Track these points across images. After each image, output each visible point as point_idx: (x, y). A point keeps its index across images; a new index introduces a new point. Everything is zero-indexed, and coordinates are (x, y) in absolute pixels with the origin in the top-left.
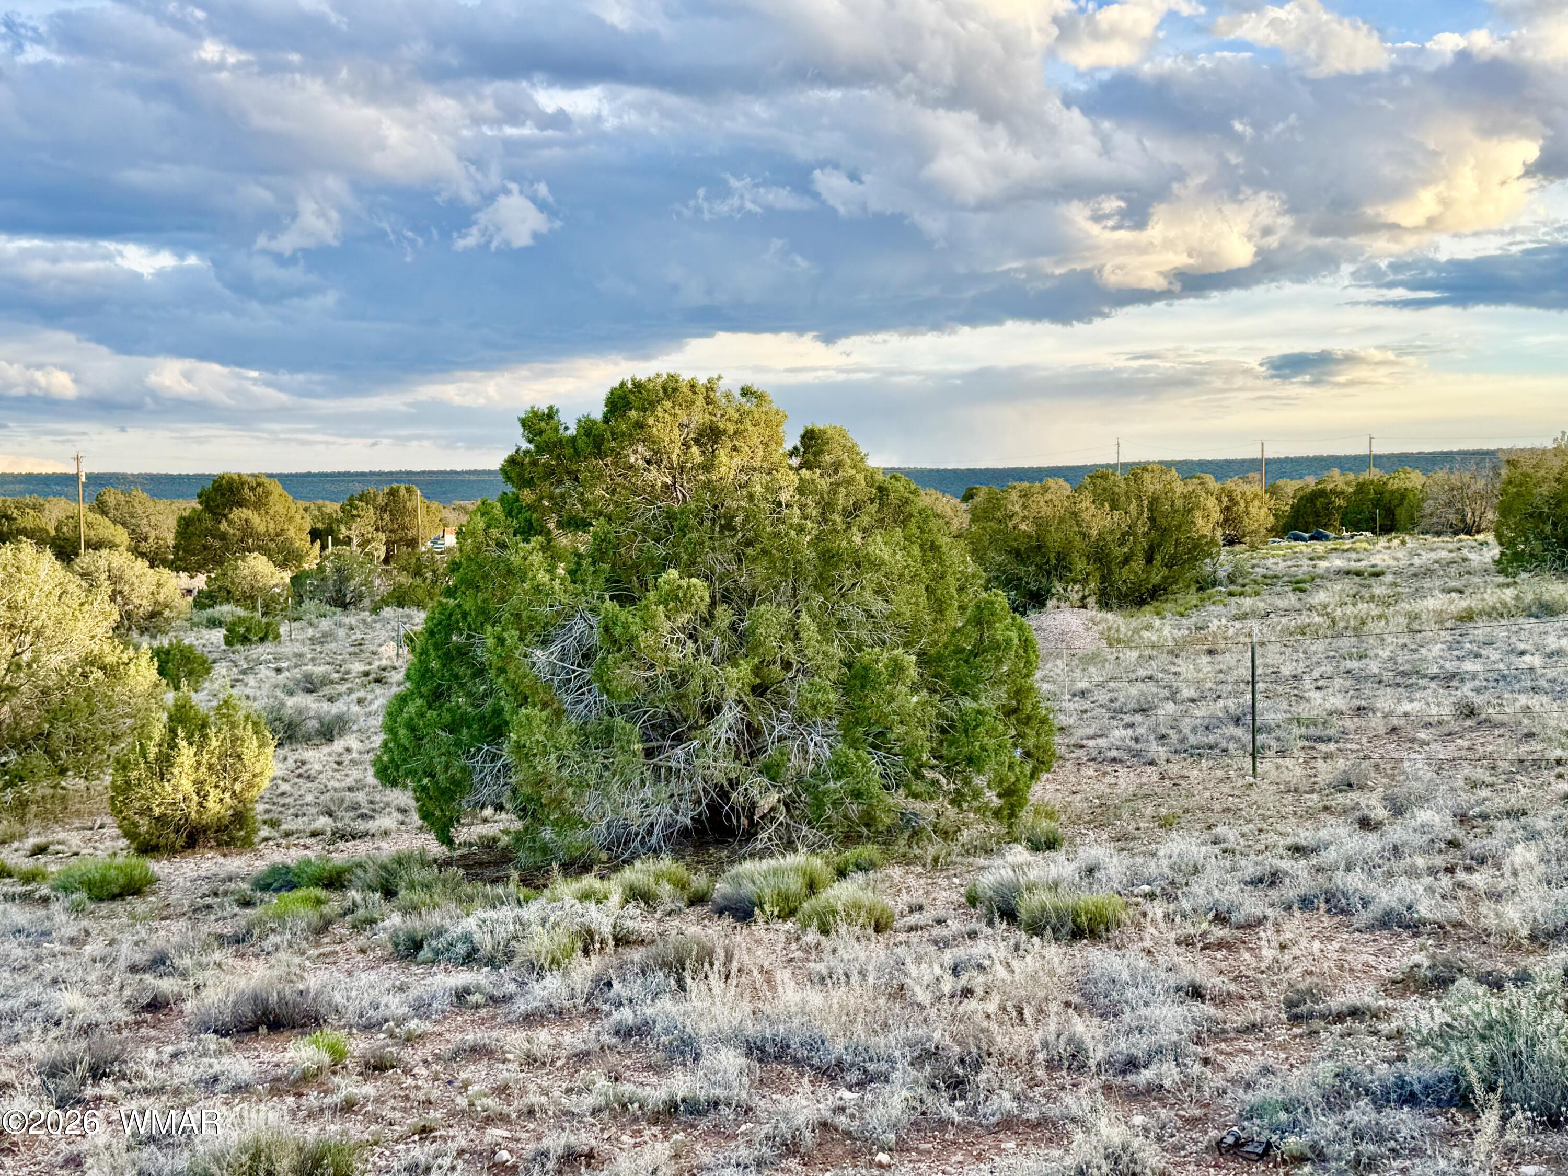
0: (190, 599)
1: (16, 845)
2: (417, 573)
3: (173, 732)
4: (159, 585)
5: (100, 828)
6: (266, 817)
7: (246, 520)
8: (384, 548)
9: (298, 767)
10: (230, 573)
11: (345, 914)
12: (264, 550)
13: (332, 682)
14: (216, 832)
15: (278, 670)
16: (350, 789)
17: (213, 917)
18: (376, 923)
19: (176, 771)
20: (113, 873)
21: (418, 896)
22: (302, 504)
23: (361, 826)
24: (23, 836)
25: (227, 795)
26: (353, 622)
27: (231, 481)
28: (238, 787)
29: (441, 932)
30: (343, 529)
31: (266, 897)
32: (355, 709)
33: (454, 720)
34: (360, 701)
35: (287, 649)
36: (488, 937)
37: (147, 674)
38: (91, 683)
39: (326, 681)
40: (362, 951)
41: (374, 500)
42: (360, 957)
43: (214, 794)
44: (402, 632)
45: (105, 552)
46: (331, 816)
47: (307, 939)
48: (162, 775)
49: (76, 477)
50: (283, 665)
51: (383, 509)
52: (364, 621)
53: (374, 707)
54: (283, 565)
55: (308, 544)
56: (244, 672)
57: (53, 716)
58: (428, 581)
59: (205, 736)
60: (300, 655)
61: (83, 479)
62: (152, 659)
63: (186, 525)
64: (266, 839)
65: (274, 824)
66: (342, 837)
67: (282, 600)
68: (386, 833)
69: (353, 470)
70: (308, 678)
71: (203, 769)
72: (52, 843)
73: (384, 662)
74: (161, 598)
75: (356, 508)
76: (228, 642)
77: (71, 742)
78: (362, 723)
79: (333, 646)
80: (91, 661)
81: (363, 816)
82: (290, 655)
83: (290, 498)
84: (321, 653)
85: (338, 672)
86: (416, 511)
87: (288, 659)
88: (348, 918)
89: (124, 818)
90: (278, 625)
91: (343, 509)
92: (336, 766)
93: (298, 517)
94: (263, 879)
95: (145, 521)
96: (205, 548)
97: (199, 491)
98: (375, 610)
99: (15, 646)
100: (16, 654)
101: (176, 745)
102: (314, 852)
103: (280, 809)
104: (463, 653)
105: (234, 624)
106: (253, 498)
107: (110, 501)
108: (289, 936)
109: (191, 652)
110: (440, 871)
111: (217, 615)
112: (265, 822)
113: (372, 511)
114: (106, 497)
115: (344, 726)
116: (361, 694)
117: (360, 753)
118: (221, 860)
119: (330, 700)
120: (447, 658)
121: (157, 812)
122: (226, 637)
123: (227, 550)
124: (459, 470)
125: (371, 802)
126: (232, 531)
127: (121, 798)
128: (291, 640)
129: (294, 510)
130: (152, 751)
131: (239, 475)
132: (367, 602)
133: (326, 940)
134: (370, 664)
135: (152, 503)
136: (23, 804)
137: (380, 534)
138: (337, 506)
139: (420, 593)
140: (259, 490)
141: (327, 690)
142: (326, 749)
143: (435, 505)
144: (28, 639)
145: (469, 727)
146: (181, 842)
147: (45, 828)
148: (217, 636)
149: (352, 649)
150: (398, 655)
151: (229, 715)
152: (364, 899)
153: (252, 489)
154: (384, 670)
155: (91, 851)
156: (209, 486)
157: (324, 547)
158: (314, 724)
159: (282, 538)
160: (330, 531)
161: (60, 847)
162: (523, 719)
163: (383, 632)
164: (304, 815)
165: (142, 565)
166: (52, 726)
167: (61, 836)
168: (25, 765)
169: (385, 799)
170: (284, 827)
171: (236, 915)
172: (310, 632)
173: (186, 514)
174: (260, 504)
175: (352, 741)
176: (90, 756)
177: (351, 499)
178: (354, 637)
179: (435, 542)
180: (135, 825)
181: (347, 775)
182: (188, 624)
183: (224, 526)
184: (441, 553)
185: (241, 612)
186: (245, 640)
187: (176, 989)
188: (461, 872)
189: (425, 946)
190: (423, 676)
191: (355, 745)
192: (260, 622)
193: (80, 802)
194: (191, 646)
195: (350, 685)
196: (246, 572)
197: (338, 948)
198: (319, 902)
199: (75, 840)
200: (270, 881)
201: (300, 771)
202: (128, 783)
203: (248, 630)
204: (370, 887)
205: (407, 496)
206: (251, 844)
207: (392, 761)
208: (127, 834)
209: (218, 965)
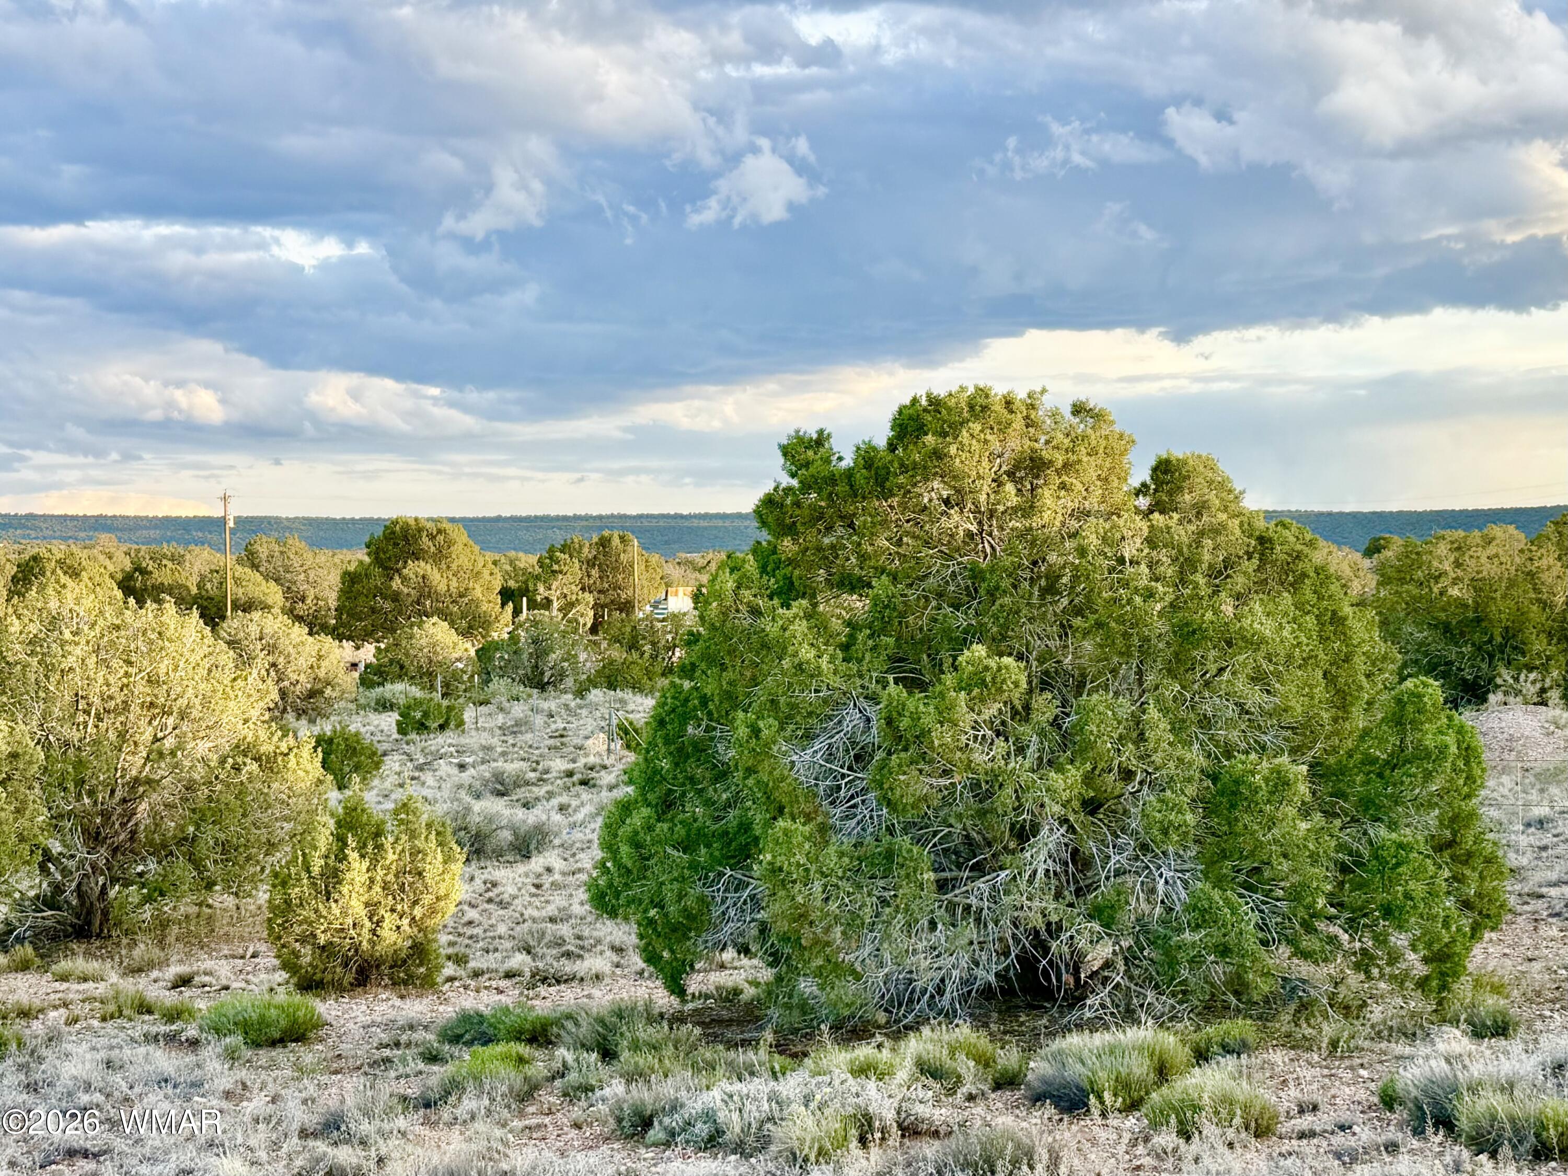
0: (356, 675)
1: (155, 974)
2: (633, 646)
3: (342, 840)
4: (320, 657)
5: (254, 956)
6: (450, 951)
7: (424, 577)
8: (591, 613)
9: (488, 890)
10: (404, 643)
11: (553, 1078)
12: (445, 615)
13: (527, 783)
14: (391, 967)
15: (462, 767)
16: (552, 920)
17: (393, 1074)
18: (593, 1090)
19: (345, 889)
20: (273, 1013)
21: (644, 1060)
22: (490, 556)
23: (568, 967)
24: (163, 964)
25: (406, 921)
26: (553, 708)
27: (406, 528)
28: (418, 912)
29: (675, 1107)
30: (541, 588)
31: (455, 1050)
32: (557, 817)
33: (688, 835)
34: (562, 808)
35: (473, 739)
36: (735, 1117)
37: (309, 767)
38: (244, 777)
39: (520, 782)
40: (577, 1126)
41: (579, 552)
42: (574, 1133)
43: (390, 920)
44: (615, 722)
45: (256, 615)
46: (529, 952)
47: (508, 1106)
48: (328, 893)
50: (467, 760)
51: (591, 563)
52: (566, 706)
53: (580, 816)
54: (466, 633)
55: (498, 608)
56: (420, 768)
57: (199, 817)
58: (647, 655)
59: (379, 847)
60: (488, 749)
61: (231, 524)
62: (315, 748)
63: (351, 580)
64: (451, 979)
65: (460, 960)
66: (544, 980)
67: (465, 677)
68: (598, 977)
69: (553, 513)
70: (498, 777)
71: (377, 888)
72: (198, 973)
73: (592, 760)
74: (322, 674)
75: (558, 562)
76: (402, 730)
77: (220, 850)
78: (564, 836)
79: (529, 736)
80: (243, 749)
81: (568, 955)
82: (476, 747)
83: (477, 548)
84: (514, 745)
85: (534, 770)
86: (632, 566)
87: (473, 753)
88: (558, 1083)
89: (283, 946)
90: (462, 710)
91: (540, 562)
92: (533, 890)
93: (486, 573)
94: (451, 1029)
95: (302, 577)
96: (373, 610)
97: (367, 539)
98: (580, 692)
99: (155, 729)
100: (156, 740)
101: (345, 857)
102: (510, 997)
103: (467, 941)
104: (700, 749)
105: (409, 707)
106: (433, 549)
107: (262, 551)
108: (487, 1102)
109: (358, 742)
110: (671, 1029)
111: (388, 695)
112: (449, 958)
113: (577, 565)
114: (257, 547)
115: (544, 839)
116: (564, 799)
117: (564, 874)
118: (398, 1002)
119: (526, 805)
120: (681, 756)
121: (322, 939)
122: (399, 724)
123: (400, 613)
124: (685, 513)
125: (579, 938)
126: (406, 590)
127: (279, 921)
128: (477, 729)
129: (481, 564)
130: (317, 864)
131: (416, 519)
132: (569, 682)
133: (531, 1109)
134: (574, 761)
135: (310, 555)
136: (163, 923)
137: (587, 594)
138: (533, 559)
139: (636, 672)
140: (440, 538)
141: (521, 793)
142: (521, 868)
143: (655, 558)
144: (171, 721)
145: (708, 846)
146: (350, 978)
147: (189, 955)
148: (389, 721)
149: (551, 742)
150: (609, 750)
151: (408, 822)
152: (577, 1060)
153: (432, 537)
154: (591, 769)
155: (243, 985)
156: (379, 532)
157: (517, 612)
158: (506, 836)
159: (466, 600)
160: (524, 591)
161: (207, 979)
162: (780, 834)
163: (590, 720)
164: (496, 950)
165: (299, 632)
166: (198, 829)
167: (208, 964)
168: (165, 877)
169: (595, 934)
170: (472, 964)
171: (421, 1073)
172: (500, 719)
173: (352, 568)
174: (440, 556)
175: (551, 858)
176: (243, 868)
177: (551, 550)
178: (553, 727)
179: (655, 606)
180: (297, 955)
181: (547, 902)
182: (353, 706)
183: (396, 583)
184: (663, 620)
185: (416, 692)
186: (422, 727)
187: (355, 1161)
188: (697, 1031)
189: (656, 1123)
190: (650, 780)
191: (558, 864)
192: (439, 705)
193: (229, 924)
194: (357, 734)
195: (549, 788)
196: (423, 642)
197: (547, 1120)
198: (521, 1060)
199: (224, 970)
200: (459, 1031)
201: (490, 894)
202: (288, 902)
203: (426, 714)
204: (583, 1045)
205: (621, 546)
206: (433, 984)
207: (610, 885)
208: (285, 966)
209: (403, 1134)
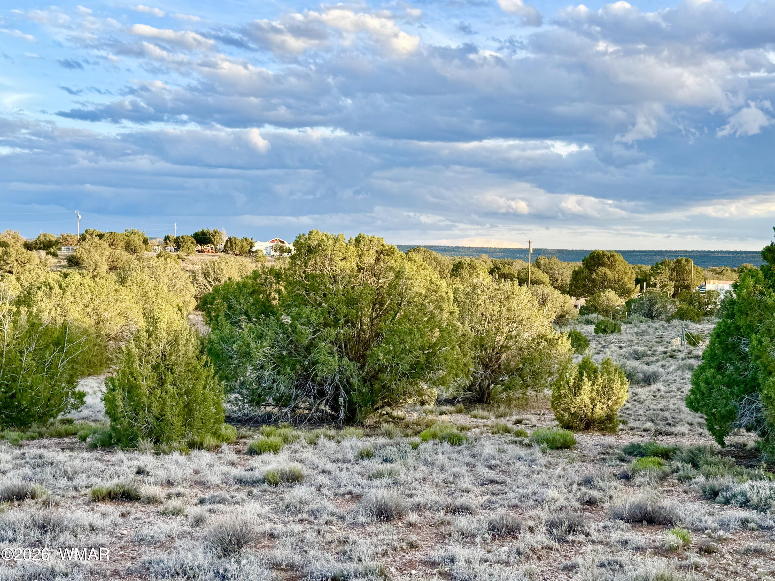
0: (578, 310)
1: (508, 418)
2: (690, 303)
3: (581, 374)
4: (565, 303)
5: (543, 414)
6: (620, 419)
7: (605, 273)
8: (673, 290)
9: (634, 396)
10: (597, 298)
11: (673, 473)
12: (614, 289)
13: (648, 355)
14: (598, 423)
15: (621, 347)
16: (662, 410)
17: (607, 464)
18: (691, 479)
19: (582, 392)
20: (558, 437)
21: (713, 469)
22: (631, 266)
23: (670, 429)
24: (511, 415)
25: (605, 406)
26: (657, 326)
27: (598, 254)
28: (610, 403)
29: (728, 489)
30: (652, 279)
31: (629, 457)
32: (661, 370)
33: (729, 381)
34: (663, 366)
35: (624, 337)
36: (755, 496)
37: (566, 345)
38: (541, 347)
39: (644, 355)
40: (686, 492)
41: (668, 265)
42: (684, 495)
43: (599, 405)
44: (684, 333)
45: (541, 286)
46: (653, 422)
47: (656, 482)
48: (575, 393)
49: (528, 250)
50: (623, 345)
51: (673, 270)
52: (663, 326)
53: (671, 369)
54: (621, 296)
55: (634, 286)
56: (604, 347)
57: (524, 360)
58: (696, 307)
59: (596, 377)
60: (631, 341)
61: (531, 251)
62: (568, 338)
63: (576, 274)
64: (622, 430)
65: (625, 423)
66: (660, 434)
67: (621, 313)
68: (683, 434)
69: (656, 249)
70: (636, 352)
71: (595, 393)
72: (524, 419)
73: (674, 348)
74: (565, 309)
75: (660, 269)
76: (596, 332)
77: (531, 374)
78: (664, 378)
79: (647, 337)
80: (541, 337)
81: (669, 424)
82: (626, 340)
83: (626, 263)
84: (641, 340)
85: (650, 350)
86: (691, 271)
87: (625, 342)
88: (675, 474)
89: (557, 412)
90: (620, 325)
91: (652, 269)
92: (653, 398)
93: (630, 272)
94: (628, 449)
95: (557, 272)
96: (584, 286)
97: (583, 258)
98: (668, 321)
99: (509, 327)
100: (510, 331)
101: (582, 380)
102: (646, 439)
103: (627, 416)
104: (734, 347)
105: (599, 323)
106: (608, 263)
107: (542, 262)
108: (648, 479)
109: (580, 336)
110: (722, 458)
111: (590, 318)
112: (620, 421)
113: (668, 270)
114: (540, 260)
115: (656, 378)
116: (663, 362)
117: (666, 392)
118: (602, 437)
119: (648, 364)
120: (726, 349)
121: (573, 410)
122: (595, 329)
123: (595, 287)
124: (712, 250)
125: (673, 418)
126: (597, 278)
127: (556, 402)
128: (626, 333)
129: (628, 269)
130: (572, 382)
131: (603, 251)
132: (663, 316)
133: (666, 484)
134: (666, 348)
135: (560, 264)
136: (509, 400)
137: (671, 282)
138: (649, 267)
139: (692, 314)
140: (612, 259)
141: (645, 359)
142: (647, 389)
143: (699, 268)
144: (515, 325)
145: (738, 386)
146: (582, 426)
147: (519, 412)
148: (591, 328)
149: (657, 340)
150: (681, 344)
151: (607, 368)
152: (683, 466)
153: (609, 258)
154: (674, 351)
155: (541, 425)
156: (588, 256)
157: (642, 288)
158: (641, 375)
159: (621, 282)
160: (645, 280)
161: (527, 422)
162: (771, 383)
163: (673, 332)
164: (639, 420)
165: (557, 293)
166: (524, 365)
167: (528, 416)
168: (511, 382)
169: (680, 417)
170: (630, 425)
171: (618, 465)
172: (636, 330)
173: (577, 269)
174: (611, 266)
175: (660, 385)
176: (539, 381)
177: (657, 264)
178: (657, 334)
179: (701, 287)
180: (562, 415)
181: (659, 403)
182: (576, 322)
183: (594, 275)
184: (704, 293)
185: (601, 317)
186: (604, 331)
187: (600, 497)
188: (733, 459)
189: (720, 494)
191: (662, 388)
192: (612, 323)
193: (534, 402)
194: (580, 333)
195: (657, 358)
196: (605, 298)
197: (673, 489)
198: (659, 464)
199: (534, 419)
200: (631, 450)
201: (635, 398)
202: (560, 395)
203: (606, 326)
204: (685, 461)
205: (686, 263)
206: (615, 431)
207: (696, 399)
208: (558, 419)
209: (616, 488)
